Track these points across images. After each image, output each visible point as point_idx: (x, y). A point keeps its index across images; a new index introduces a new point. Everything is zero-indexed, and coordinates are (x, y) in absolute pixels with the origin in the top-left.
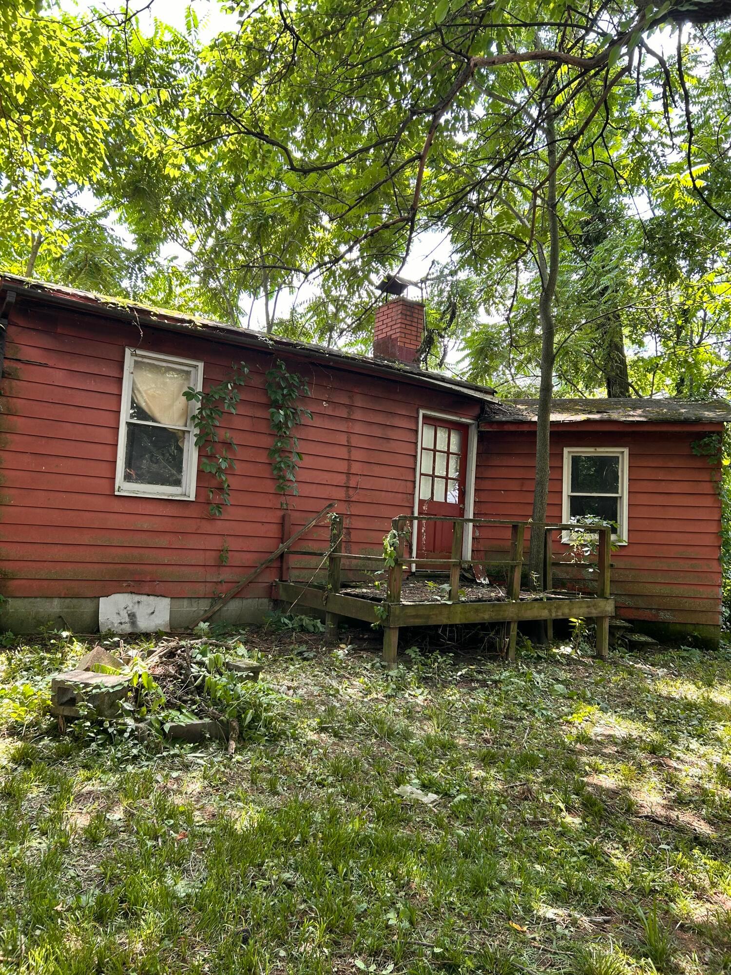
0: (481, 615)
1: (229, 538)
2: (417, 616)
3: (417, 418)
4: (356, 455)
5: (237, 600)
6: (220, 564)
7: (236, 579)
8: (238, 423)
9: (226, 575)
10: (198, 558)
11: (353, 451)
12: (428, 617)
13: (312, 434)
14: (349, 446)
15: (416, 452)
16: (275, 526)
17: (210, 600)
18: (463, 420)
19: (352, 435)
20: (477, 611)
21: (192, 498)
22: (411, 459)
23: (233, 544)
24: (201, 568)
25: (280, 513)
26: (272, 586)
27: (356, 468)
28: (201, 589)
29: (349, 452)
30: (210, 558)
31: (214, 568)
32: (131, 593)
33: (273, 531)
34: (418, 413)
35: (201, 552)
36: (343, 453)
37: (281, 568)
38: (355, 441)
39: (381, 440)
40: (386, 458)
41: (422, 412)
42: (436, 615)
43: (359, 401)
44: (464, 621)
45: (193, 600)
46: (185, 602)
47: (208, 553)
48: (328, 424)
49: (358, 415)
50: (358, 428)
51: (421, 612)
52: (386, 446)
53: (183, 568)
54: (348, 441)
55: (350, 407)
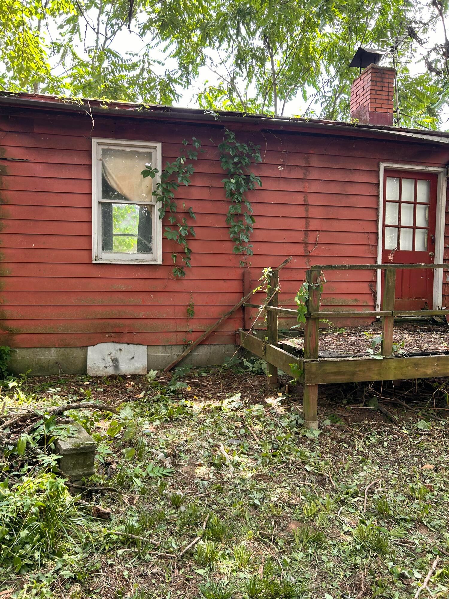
0: (423, 370)
1: (195, 295)
2: (338, 373)
3: (378, 172)
4: (314, 212)
5: (206, 346)
6: (189, 317)
7: (202, 328)
8: (196, 193)
9: (195, 326)
10: (170, 312)
11: (311, 209)
12: (354, 374)
13: (267, 197)
14: (306, 205)
15: (378, 205)
16: (236, 282)
17: (182, 347)
18: (430, 169)
19: (308, 195)
20: (416, 365)
21: (159, 262)
22: (373, 212)
23: (198, 299)
24: (172, 320)
25: (240, 271)
26: (236, 334)
27: (314, 225)
28: (173, 338)
29: (307, 211)
30: (180, 312)
31: (183, 320)
32: (114, 342)
33: (235, 286)
34: (379, 167)
35: (171, 307)
36: (300, 211)
37: (243, 318)
38: (312, 199)
39: (340, 197)
40: (346, 213)
41: (382, 166)
42: (364, 372)
43: (315, 162)
44: (400, 377)
45: (167, 347)
46: (160, 349)
47: (177, 307)
48: (283, 186)
49: (314, 175)
50: (315, 187)
51: (343, 369)
52: (344, 202)
53: (156, 321)
54: (305, 200)
55: (306, 168)
